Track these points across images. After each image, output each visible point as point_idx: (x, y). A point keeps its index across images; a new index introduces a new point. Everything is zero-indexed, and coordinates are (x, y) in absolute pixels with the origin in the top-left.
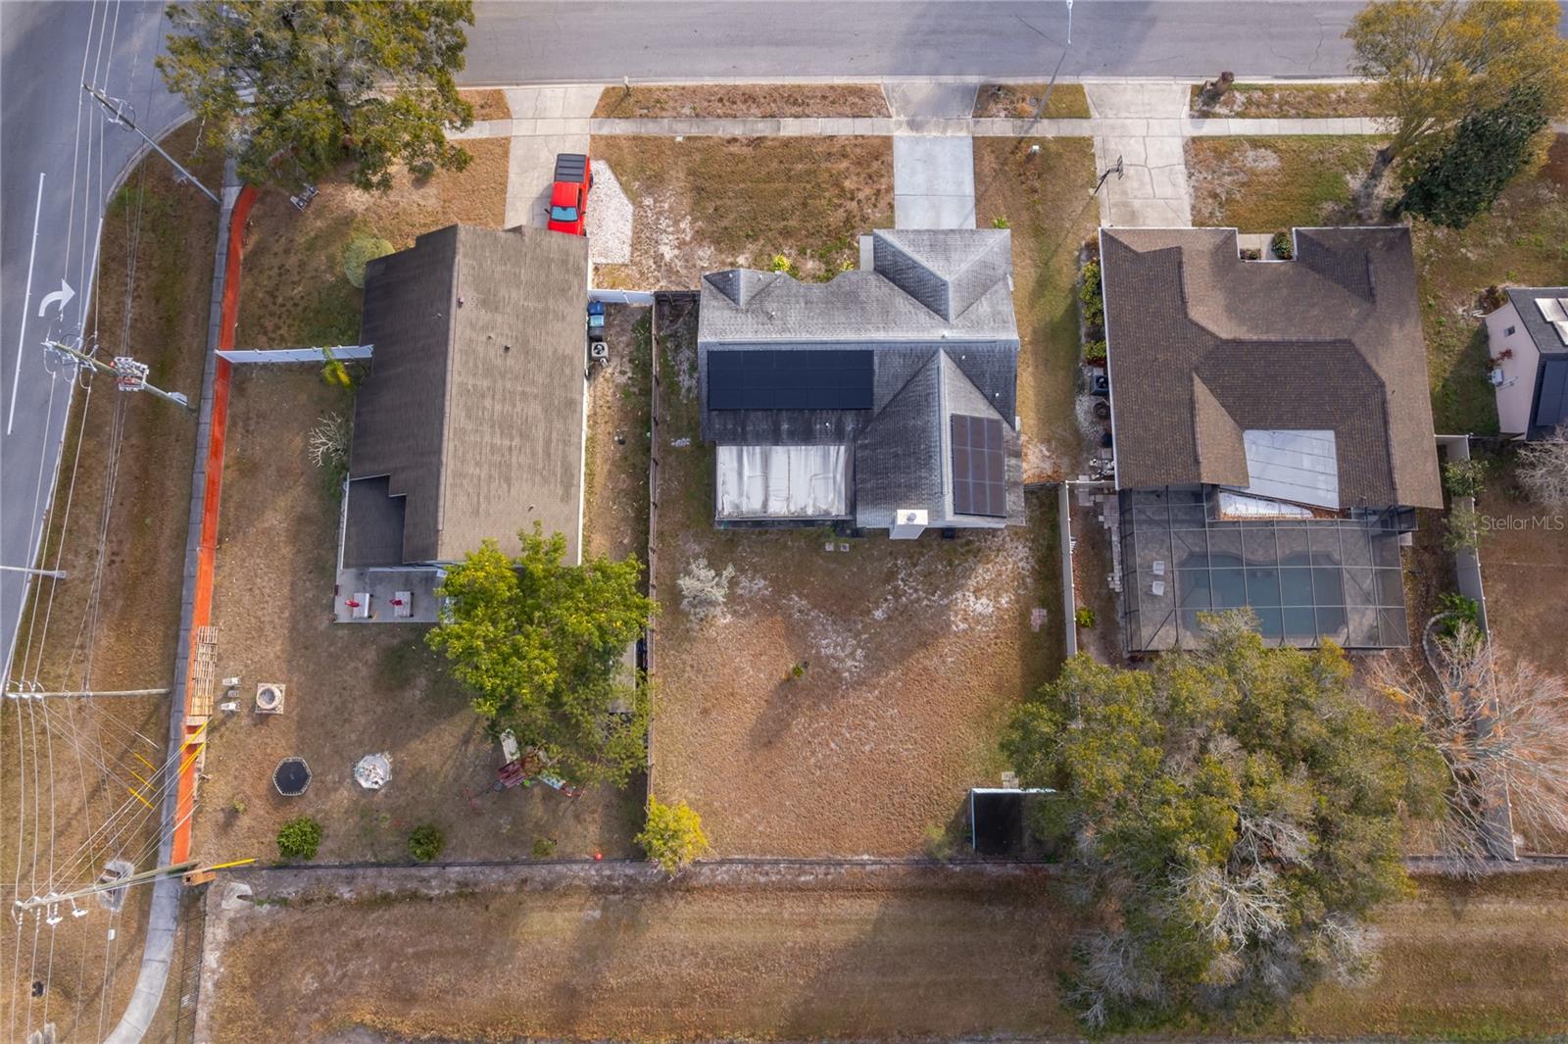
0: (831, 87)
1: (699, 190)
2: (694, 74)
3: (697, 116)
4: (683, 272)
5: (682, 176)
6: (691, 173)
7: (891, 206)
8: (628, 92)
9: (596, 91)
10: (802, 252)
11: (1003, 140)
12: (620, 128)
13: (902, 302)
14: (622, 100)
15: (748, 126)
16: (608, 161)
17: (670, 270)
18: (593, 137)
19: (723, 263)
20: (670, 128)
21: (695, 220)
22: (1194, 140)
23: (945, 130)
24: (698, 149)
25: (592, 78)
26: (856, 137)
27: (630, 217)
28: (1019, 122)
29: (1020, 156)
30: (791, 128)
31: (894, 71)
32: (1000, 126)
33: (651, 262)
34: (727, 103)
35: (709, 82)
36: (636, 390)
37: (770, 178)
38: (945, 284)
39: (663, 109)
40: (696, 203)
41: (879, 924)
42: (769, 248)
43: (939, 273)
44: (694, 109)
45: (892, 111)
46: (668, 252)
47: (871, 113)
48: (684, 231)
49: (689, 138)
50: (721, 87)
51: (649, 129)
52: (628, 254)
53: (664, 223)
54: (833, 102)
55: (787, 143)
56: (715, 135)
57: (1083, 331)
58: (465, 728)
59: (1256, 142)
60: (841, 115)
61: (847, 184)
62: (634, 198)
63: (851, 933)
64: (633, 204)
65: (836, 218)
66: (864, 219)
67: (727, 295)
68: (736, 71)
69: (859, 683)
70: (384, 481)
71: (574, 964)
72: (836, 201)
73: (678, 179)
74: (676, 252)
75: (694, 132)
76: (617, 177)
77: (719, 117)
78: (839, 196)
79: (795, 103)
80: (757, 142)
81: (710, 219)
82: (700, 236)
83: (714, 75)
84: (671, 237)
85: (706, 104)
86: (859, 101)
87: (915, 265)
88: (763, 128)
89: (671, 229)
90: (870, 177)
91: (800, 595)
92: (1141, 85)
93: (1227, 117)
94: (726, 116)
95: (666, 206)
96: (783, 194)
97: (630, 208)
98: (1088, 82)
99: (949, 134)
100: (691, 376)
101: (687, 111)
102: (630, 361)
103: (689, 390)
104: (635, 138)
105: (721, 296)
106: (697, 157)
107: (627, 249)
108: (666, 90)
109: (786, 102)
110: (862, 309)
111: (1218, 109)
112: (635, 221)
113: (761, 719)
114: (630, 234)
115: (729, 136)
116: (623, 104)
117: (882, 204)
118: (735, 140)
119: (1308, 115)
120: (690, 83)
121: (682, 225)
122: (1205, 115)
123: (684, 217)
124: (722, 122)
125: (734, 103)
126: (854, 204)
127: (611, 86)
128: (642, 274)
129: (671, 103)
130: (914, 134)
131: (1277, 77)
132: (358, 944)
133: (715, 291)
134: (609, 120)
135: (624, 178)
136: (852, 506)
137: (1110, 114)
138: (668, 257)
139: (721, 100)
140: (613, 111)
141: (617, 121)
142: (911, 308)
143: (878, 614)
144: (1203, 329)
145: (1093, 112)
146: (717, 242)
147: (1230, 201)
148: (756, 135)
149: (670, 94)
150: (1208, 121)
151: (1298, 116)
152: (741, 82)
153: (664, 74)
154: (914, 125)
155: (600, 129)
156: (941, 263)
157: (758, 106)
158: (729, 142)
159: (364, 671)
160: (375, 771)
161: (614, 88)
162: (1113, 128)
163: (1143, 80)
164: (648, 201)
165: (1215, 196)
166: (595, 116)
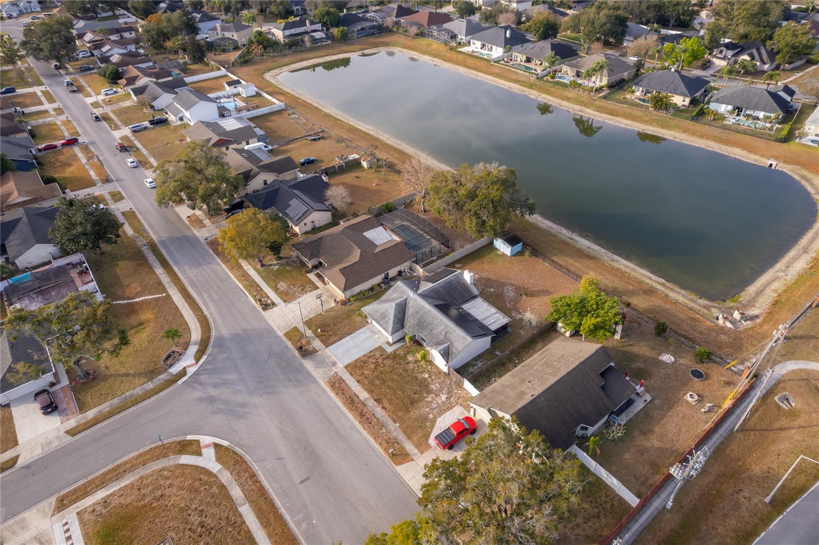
0: (337, 394)
1: (412, 403)
2: (366, 440)
3: (383, 426)
4: (446, 389)
5: (412, 413)
6: (408, 411)
7: (371, 352)
8: (393, 456)
9: (400, 469)
10: (408, 363)
11: (322, 341)
12: (410, 447)
13: (410, 311)
14: (397, 455)
15: (374, 408)
16: (427, 440)
17: (449, 392)
18: (422, 453)
19: (432, 380)
20: (395, 431)
21: (425, 397)
22: (285, 301)
23: (330, 356)
24: (397, 415)
25: (396, 474)
26: (352, 375)
27: (442, 417)
28: (311, 341)
29: (324, 334)
30: (363, 395)
31: (315, 381)
32: (317, 344)
33: (452, 399)
34: (370, 421)
35: (365, 433)
36: (497, 374)
37: (389, 387)
38: (396, 304)
39: (390, 439)
40: (418, 401)
41: (556, 255)
42: (415, 372)
43: (394, 308)
44: (381, 429)
45: (333, 373)
46: (444, 397)
47: (338, 377)
48: (432, 398)
49: (395, 422)
50: (363, 426)
51: (401, 437)
52: (456, 408)
53: (434, 406)
54: (343, 390)
55: (371, 392)
56: (386, 415)
57: (372, 293)
58: (629, 347)
59: (276, 290)
60: (346, 385)
61: (373, 366)
62: (433, 422)
63: (564, 258)
64: (436, 420)
65: (388, 362)
66: (382, 355)
67: (449, 351)
68: (353, 427)
69: (512, 285)
70: (603, 388)
71: (639, 295)
72: (382, 365)
73: (414, 413)
74: (441, 395)
75: (390, 422)
76: (430, 433)
77: (378, 419)
78: (379, 365)
79: (352, 400)
80: (378, 401)
81: (421, 394)
82: (430, 392)
83: (360, 434)
84: (437, 400)
85: (375, 427)
86: (337, 384)
87: (395, 316)
88: (371, 403)
89: (435, 402)
90: (365, 363)
91: (507, 306)
92: (273, 322)
93: (270, 299)
94: (375, 417)
95: (427, 409)
96: (393, 380)
97: (439, 420)
98: (280, 334)
99: (330, 354)
100: (477, 364)
101: (384, 431)
102: (489, 381)
103: (481, 362)
104: (409, 438)
105: (450, 352)
106: (400, 414)
107: (454, 409)
108: (380, 444)
109: (354, 403)
110: (421, 318)
111: (269, 302)
112: (442, 415)
113: (543, 295)
114: (448, 413)
115: (383, 411)
116: (399, 453)
117: (372, 354)
118: (383, 408)
119: (258, 286)
120: (371, 439)
121: (430, 400)
122: (274, 304)
123: (427, 401)
124: (379, 416)
125: (368, 418)
126: (378, 360)
127: (394, 465)
128: (458, 399)
129: (385, 438)
130: (338, 362)
131: (247, 297)
132: (701, 333)
133: (450, 355)
134: (409, 453)
135: (429, 430)
136: (475, 297)
137: (290, 323)
138: (445, 396)
139: (370, 423)
140: (405, 455)
141: (408, 450)
142: (410, 309)
143: (492, 290)
144: (360, 256)
145: (293, 326)
146: (427, 387)
147: (301, 286)
148: (375, 403)
149: (380, 441)
150: (275, 302)
151: (259, 287)
152: (356, 423)
153: (373, 450)
154: (334, 364)
155: (416, 454)
156: (389, 310)
157: (363, 410)
158: (386, 409)
159: (652, 381)
160: (667, 358)
161: (394, 463)
162: (295, 320)
163: (270, 322)
164: (431, 416)
165: (302, 289)
166: (412, 460)
